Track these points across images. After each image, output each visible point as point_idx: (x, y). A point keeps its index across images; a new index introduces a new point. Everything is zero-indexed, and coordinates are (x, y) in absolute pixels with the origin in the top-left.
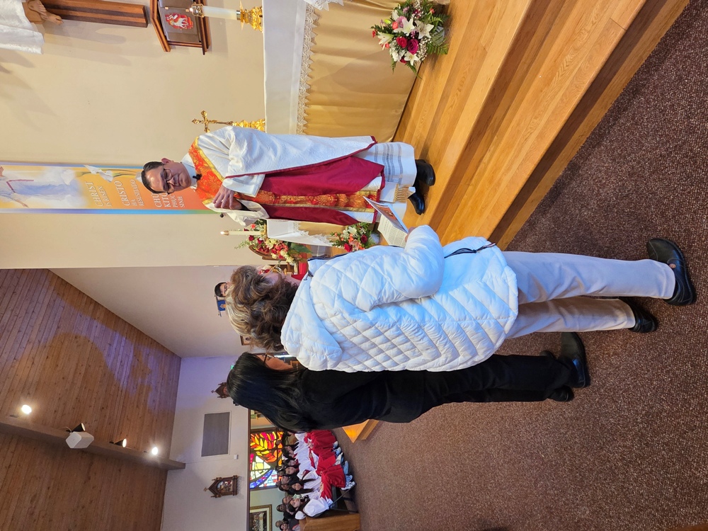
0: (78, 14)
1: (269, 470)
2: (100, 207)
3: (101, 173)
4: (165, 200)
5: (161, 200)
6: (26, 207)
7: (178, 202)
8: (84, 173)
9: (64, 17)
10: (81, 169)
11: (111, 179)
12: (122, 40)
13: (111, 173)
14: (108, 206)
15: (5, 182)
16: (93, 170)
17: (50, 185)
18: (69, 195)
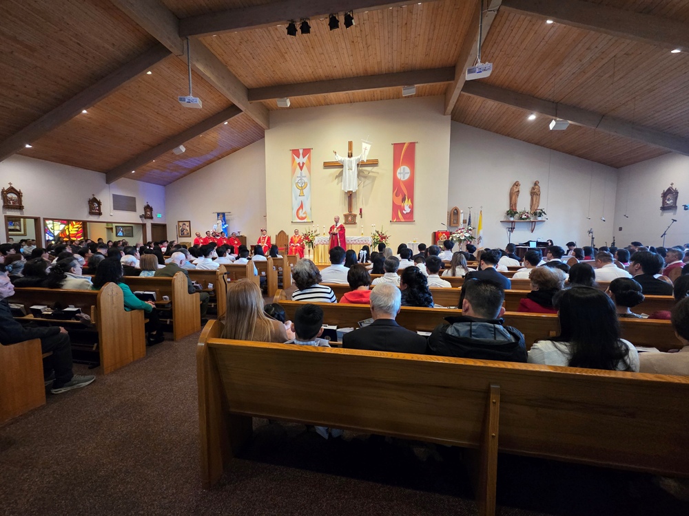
0: (350, 200)
9: (348, 197)
12: (346, 206)
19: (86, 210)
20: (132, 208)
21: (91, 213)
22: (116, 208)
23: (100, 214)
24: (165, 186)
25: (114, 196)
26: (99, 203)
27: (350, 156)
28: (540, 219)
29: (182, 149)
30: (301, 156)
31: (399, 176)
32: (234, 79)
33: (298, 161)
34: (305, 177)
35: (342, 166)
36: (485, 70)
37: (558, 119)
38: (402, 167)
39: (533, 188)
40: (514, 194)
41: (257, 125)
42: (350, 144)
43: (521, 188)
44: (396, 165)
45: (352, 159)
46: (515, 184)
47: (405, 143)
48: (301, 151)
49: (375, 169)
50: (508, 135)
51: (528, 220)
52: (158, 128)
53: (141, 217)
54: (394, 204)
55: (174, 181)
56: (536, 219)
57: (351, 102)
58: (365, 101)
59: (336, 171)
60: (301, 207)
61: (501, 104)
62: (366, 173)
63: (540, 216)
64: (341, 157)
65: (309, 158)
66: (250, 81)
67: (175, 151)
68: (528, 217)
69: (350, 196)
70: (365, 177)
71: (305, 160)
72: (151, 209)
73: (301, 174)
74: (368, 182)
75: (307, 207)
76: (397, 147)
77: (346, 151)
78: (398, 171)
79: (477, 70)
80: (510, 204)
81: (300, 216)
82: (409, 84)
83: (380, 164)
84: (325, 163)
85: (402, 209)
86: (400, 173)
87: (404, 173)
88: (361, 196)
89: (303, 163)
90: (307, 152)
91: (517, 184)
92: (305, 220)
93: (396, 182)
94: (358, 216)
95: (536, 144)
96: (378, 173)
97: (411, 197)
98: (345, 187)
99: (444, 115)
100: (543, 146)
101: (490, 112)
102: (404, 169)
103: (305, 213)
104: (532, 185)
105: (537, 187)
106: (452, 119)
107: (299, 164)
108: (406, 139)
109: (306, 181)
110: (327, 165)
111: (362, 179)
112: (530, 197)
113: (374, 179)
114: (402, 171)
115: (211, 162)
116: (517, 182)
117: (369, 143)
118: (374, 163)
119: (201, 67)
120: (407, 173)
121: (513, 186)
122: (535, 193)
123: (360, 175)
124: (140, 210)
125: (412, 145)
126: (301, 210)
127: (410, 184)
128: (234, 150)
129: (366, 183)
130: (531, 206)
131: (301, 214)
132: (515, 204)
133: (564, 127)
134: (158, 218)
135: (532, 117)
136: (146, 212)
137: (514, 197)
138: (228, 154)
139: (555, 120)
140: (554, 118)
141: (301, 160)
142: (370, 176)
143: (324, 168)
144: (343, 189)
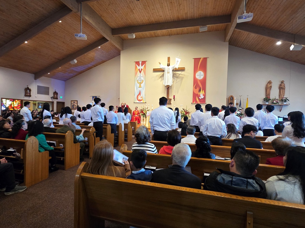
1: (6, 106)
19: (23, 94)
20: (47, 93)
21: (26, 96)
22: (39, 93)
23: (30, 96)
24: (65, 81)
25: (38, 86)
26: (30, 90)
27: (169, 65)
28: (285, 103)
29: (75, 61)
30: (140, 65)
31: (197, 77)
32: (105, 23)
33: (138, 68)
34: (142, 77)
35: (164, 71)
36: (248, 17)
37: (295, 44)
38: (199, 72)
39: (281, 85)
40: (268, 88)
41: (116, 48)
42: (169, 58)
43: (273, 85)
44: (195, 70)
45: (169, 67)
46: (269, 82)
47: (201, 58)
48: (140, 63)
49: (183, 73)
50: (264, 53)
51: (277, 104)
52: (63, 50)
53: (51, 98)
54: (194, 93)
55: (70, 78)
56: (282, 103)
57: (170, 35)
58: (178, 34)
59: (160, 74)
60: (140, 94)
61: (259, 35)
62: (178, 75)
63: (285, 102)
64: (164, 66)
65: (145, 66)
66: (114, 25)
67: (71, 62)
68: (277, 102)
69: (168, 88)
70: (177, 77)
71: (143, 67)
72: (57, 94)
73: (140, 75)
74: (178, 80)
75: (143, 94)
76: (196, 60)
77: (166, 63)
78: (197, 74)
79: (244, 17)
80: (266, 94)
81: (139, 99)
82: (204, 25)
83: (186, 70)
85: (199, 96)
86: (198, 75)
87: (200, 75)
88: (174, 88)
89: (142, 69)
90: (144, 63)
91: (270, 82)
92: (142, 102)
93: (195, 81)
94: (173, 100)
95: (282, 58)
96: (185, 75)
97: (204, 89)
98: (165, 83)
99: (225, 42)
100: (287, 59)
101: (253, 40)
102: (200, 73)
103: (142, 97)
104: (280, 83)
105: (283, 84)
106: (229, 44)
107: (139, 69)
108: (202, 56)
109: (143, 79)
110: (155, 70)
111: (175, 78)
112: (278, 90)
113: (182, 78)
114: (199, 74)
115: (90, 68)
116: (270, 81)
117: (180, 58)
118: (182, 69)
119: (87, 18)
120: (202, 75)
121: (268, 83)
122: (282, 88)
123: (174, 76)
124: (51, 94)
125: (205, 59)
126: (139, 96)
127: (204, 82)
128: (103, 62)
129: (177, 81)
130: (279, 96)
131: (139, 98)
132: (269, 95)
133: (300, 49)
134: (61, 98)
135: (279, 43)
136: (54, 95)
137: (268, 90)
138: (100, 64)
139: (294, 45)
140: (292, 43)
141: (140, 67)
142: (180, 77)
143: (153, 72)
144: (164, 84)
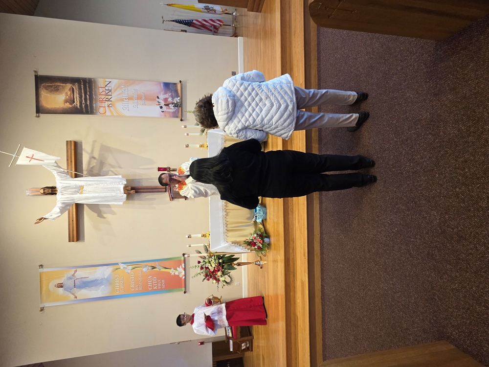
0: (142, 190)
2: (117, 293)
3: (126, 268)
4: (155, 283)
5: (152, 284)
6: (75, 299)
7: (161, 284)
8: (117, 269)
9: (136, 192)
10: (116, 267)
11: (129, 271)
12: (155, 199)
13: (131, 267)
14: (122, 293)
15: (73, 280)
16: (122, 266)
17: (96, 280)
18: (103, 286)
27: (52, 191)
35: (79, 207)
45: (59, 186)
49: (86, 148)
62: (94, 163)
70: (102, 164)
83: (73, 138)
84: (71, 240)
98: (116, 199)
110: (77, 234)
123: (96, 172)
142: (100, 155)
143: (83, 240)
144: (121, 203)
